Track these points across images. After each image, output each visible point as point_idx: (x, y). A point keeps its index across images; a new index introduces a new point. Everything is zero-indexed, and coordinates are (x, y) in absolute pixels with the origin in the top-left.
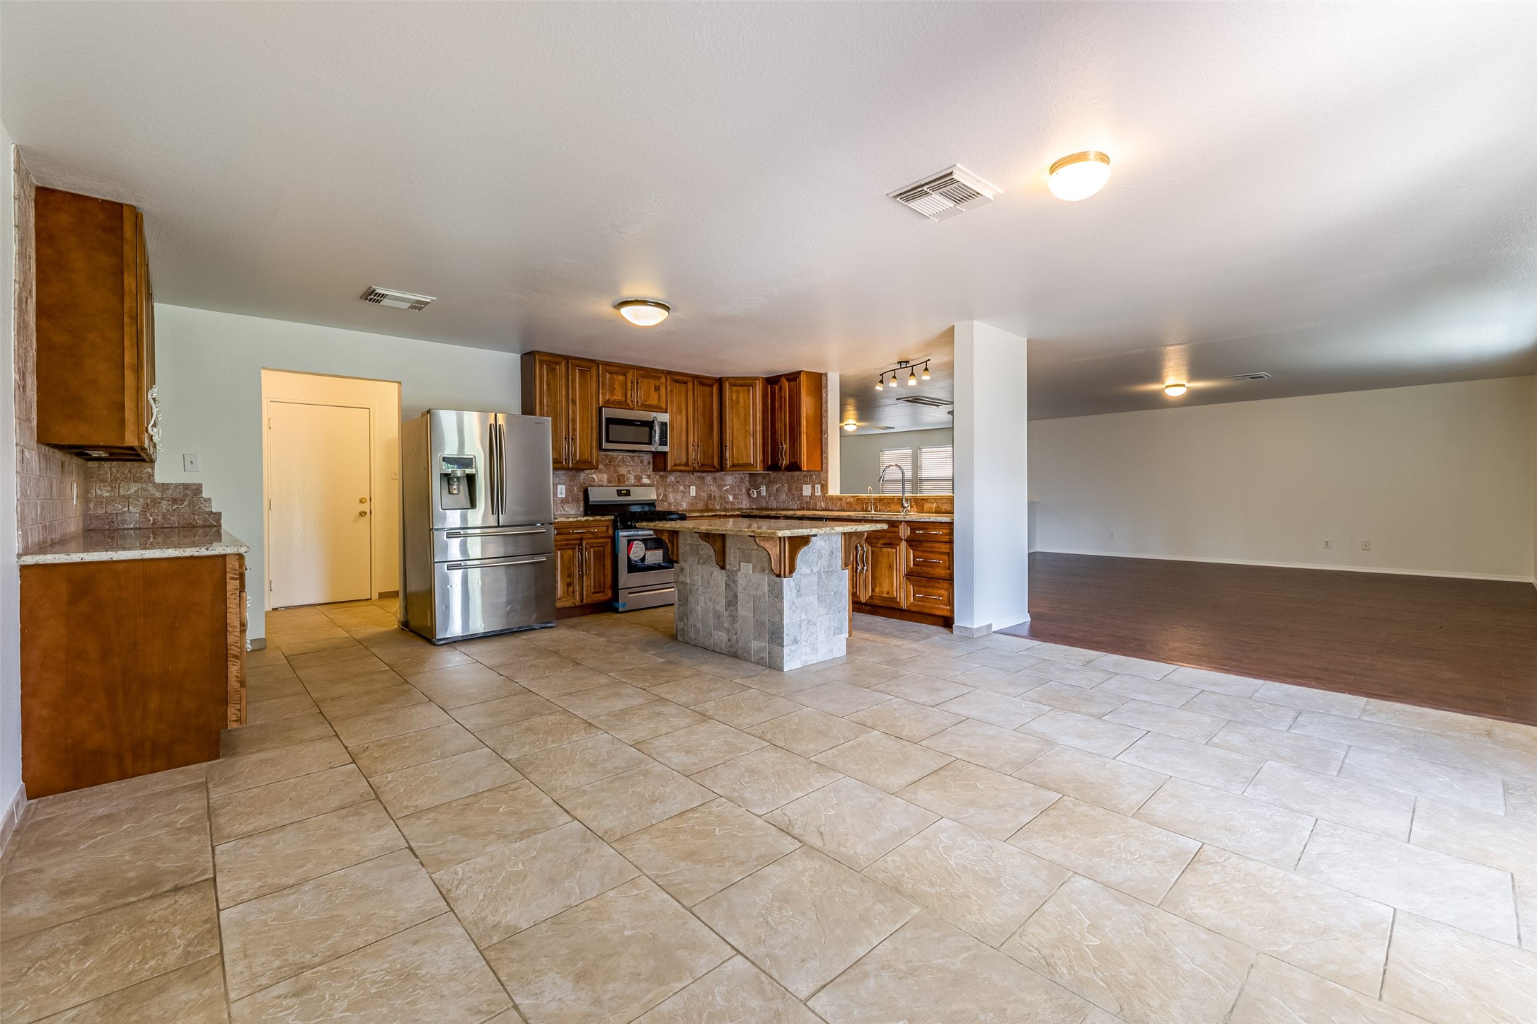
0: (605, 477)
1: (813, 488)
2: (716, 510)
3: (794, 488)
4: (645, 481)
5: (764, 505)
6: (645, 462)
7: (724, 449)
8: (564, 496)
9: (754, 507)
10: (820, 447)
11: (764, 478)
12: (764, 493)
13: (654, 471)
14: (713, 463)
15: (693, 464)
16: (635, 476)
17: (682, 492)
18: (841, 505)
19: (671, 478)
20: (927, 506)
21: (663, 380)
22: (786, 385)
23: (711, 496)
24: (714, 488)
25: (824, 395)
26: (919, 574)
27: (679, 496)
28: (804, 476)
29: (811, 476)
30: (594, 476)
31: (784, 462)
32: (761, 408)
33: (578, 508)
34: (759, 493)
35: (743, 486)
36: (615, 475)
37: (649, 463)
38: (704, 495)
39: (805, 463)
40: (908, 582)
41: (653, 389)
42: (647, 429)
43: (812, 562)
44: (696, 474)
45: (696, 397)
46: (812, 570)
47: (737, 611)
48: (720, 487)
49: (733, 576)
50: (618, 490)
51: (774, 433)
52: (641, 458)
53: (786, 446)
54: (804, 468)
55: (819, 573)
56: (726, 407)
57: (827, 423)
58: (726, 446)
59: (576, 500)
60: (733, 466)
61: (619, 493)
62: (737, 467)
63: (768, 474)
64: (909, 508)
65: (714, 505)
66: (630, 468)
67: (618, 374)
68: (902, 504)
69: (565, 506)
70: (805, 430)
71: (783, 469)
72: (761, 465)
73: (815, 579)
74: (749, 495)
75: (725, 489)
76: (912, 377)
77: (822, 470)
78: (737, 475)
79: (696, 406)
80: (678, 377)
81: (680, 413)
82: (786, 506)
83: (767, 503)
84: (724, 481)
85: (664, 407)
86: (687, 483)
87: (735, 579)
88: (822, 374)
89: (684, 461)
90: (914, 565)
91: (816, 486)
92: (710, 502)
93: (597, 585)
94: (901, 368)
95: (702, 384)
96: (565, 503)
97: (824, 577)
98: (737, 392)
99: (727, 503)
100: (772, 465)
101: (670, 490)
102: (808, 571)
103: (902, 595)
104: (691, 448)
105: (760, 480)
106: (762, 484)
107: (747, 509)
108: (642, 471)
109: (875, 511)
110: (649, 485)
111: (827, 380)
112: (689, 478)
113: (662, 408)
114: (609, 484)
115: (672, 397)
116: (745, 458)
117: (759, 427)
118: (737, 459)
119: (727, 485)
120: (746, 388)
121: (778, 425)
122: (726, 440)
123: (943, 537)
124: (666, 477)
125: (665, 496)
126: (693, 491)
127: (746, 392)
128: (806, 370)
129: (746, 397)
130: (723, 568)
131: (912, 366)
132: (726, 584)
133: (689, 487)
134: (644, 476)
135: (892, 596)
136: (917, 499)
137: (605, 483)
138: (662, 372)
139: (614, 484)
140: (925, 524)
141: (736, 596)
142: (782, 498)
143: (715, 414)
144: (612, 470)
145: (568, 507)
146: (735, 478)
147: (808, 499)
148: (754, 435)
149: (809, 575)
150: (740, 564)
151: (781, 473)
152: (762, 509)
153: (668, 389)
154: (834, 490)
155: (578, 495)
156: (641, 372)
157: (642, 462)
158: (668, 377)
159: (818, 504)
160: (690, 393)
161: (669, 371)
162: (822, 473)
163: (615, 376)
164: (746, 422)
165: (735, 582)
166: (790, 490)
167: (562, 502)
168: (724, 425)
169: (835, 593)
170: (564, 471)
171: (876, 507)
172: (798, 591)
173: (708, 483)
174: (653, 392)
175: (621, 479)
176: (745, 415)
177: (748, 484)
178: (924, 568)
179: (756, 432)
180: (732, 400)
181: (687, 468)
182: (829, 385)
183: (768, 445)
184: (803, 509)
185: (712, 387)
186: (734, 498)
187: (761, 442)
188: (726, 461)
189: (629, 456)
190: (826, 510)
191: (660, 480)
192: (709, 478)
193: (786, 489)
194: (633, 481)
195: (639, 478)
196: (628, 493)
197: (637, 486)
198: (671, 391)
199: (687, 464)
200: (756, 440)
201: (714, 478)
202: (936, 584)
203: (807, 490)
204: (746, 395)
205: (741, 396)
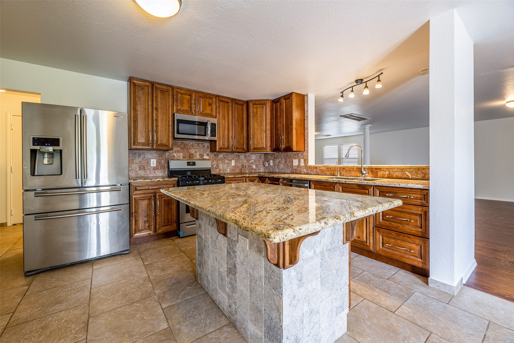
0: (181, 155)
1: (299, 161)
2: (246, 173)
3: (288, 161)
4: (206, 157)
5: (271, 170)
6: (206, 147)
7: (249, 140)
8: (155, 165)
9: (267, 171)
10: (303, 137)
11: (272, 156)
12: (272, 164)
13: (211, 152)
14: (243, 147)
15: (232, 147)
16: (200, 155)
17: (227, 163)
18: (316, 172)
19: (221, 156)
20: (380, 173)
21: (214, 100)
22: (283, 101)
23: (243, 166)
24: (245, 161)
25: (306, 107)
26: (388, 228)
27: (225, 166)
28: (294, 154)
29: (298, 154)
30: (175, 154)
31: (283, 146)
32: (270, 117)
33: (164, 173)
34: (269, 164)
35: (261, 160)
36: (187, 154)
37: (208, 147)
38: (240, 165)
39: (295, 147)
40: (377, 233)
41: (208, 104)
42: (204, 127)
43: (315, 242)
44: (235, 154)
45: (233, 111)
46: (315, 252)
47: (236, 282)
48: (248, 161)
49: (233, 245)
50: (188, 162)
51: (277, 130)
52: (203, 145)
53: (284, 137)
54: (295, 149)
55: (322, 253)
56: (250, 116)
57: (308, 123)
58: (250, 138)
59: (163, 168)
60: (254, 149)
61: (189, 164)
62: (257, 149)
63: (274, 154)
64: (367, 175)
65: (245, 170)
66: (197, 150)
67: (186, 94)
68: (361, 171)
69: (156, 171)
70: (295, 127)
71: (282, 150)
72: (270, 148)
73: (317, 261)
74: (264, 165)
75: (251, 162)
76: (366, 88)
77: (305, 151)
78: (257, 155)
79: (233, 115)
80: (223, 99)
81: (225, 119)
82: (283, 171)
83: (273, 169)
84: (250, 157)
85: (214, 115)
86: (230, 159)
87: (235, 250)
88: (304, 95)
89: (226, 146)
90: (383, 219)
91: (301, 160)
92: (243, 169)
93: (166, 221)
94: (357, 85)
95: (237, 103)
96: (156, 170)
97: (327, 257)
98: (257, 108)
99: (252, 169)
100: (276, 149)
101: (220, 162)
102: (311, 254)
103: (371, 241)
104: (230, 139)
105: (270, 157)
106: (271, 159)
107: (263, 172)
108: (204, 152)
109: (341, 175)
110: (208, 160)
111: (308, 98)
112: (231, 156)
113: (213, 116)
114: (184, 159)
115: (219, 109)
116: (261, 144)
117: (268, 127)
118: (256, 145)
119: (252, 160)
120: (261, 106)
121: (279, 125)
122: (250, 134)
123: (413, 200)
124: (218, 155)
125: (217, 165)
126: (233, 163)
127: (262, 108)
128: (295, 92)
129: (261, 110)
130: (225, 235)
131: (366, 82)
132: (228, 251)
133: (231, 160)
134: (205, 155)
135: (362, 240)
136: (372, 169)
137: (181, 158)
138: (214, 95)
139: (187, 159)
140: (394, 189)
141: (235, 266)
142: (281, 167)
143: (245, 121)
144: (185, 151)
145: (158, 172)
146: (257, 156)
147: (296, 168)
148: (266, 132)
149: (312, 258)
150: (238, 236)
151: (281, 153)
152: (270, 173)
153: (217, 106)
154: (312, 162)
155: (164, 165)
156: (200, 94)
157: (204, 146)
158: (217, 98)
159: (302, 170)
160: (230, 108)
161: (217, 95)
162: (304, 152)
163: (184, 96)
164: (261, 125)
165: (234, 252)
166: (286, 162)
167: (154, 169)
168: (249, 126)
169: (337, 270)
170: (155, 151)
171: (340, 173)
172: (300, 280)
173: (242, 159)
174: (208, 106)
175: (191, 156)
176: (261, 120)
177: (263, 159)
178: (393, 223)
179: (267, 130)
180: (254, 112)
181: (228, 150)
182: (309, 102)
183: (273, 137)
184: (293, 173)
185: (243, 106)
186: (256, 167)
187: (270, 135)
188: (250, 146)
189: (196, 143)
190: (307, 174)
191: (214, 157)
192: (242, 156)
193: (283, 162)
194: (198, 157)
195: (201, 155)
196: (194, 164)
197: (201, 160)
198: (219, 106)
199: (228, 148)
200: (267, 134)
201: (245, 156)
202: (405, 238)
203: (295, 162)
204: (261, 109)
205: (259, 110)
